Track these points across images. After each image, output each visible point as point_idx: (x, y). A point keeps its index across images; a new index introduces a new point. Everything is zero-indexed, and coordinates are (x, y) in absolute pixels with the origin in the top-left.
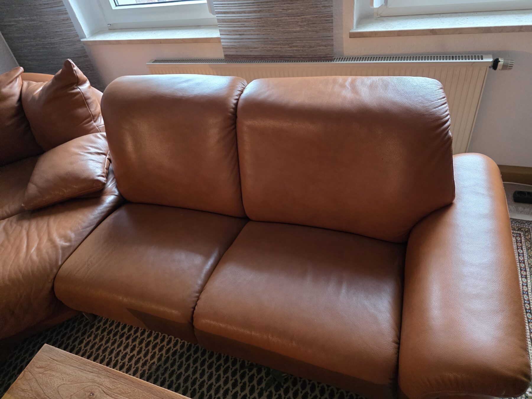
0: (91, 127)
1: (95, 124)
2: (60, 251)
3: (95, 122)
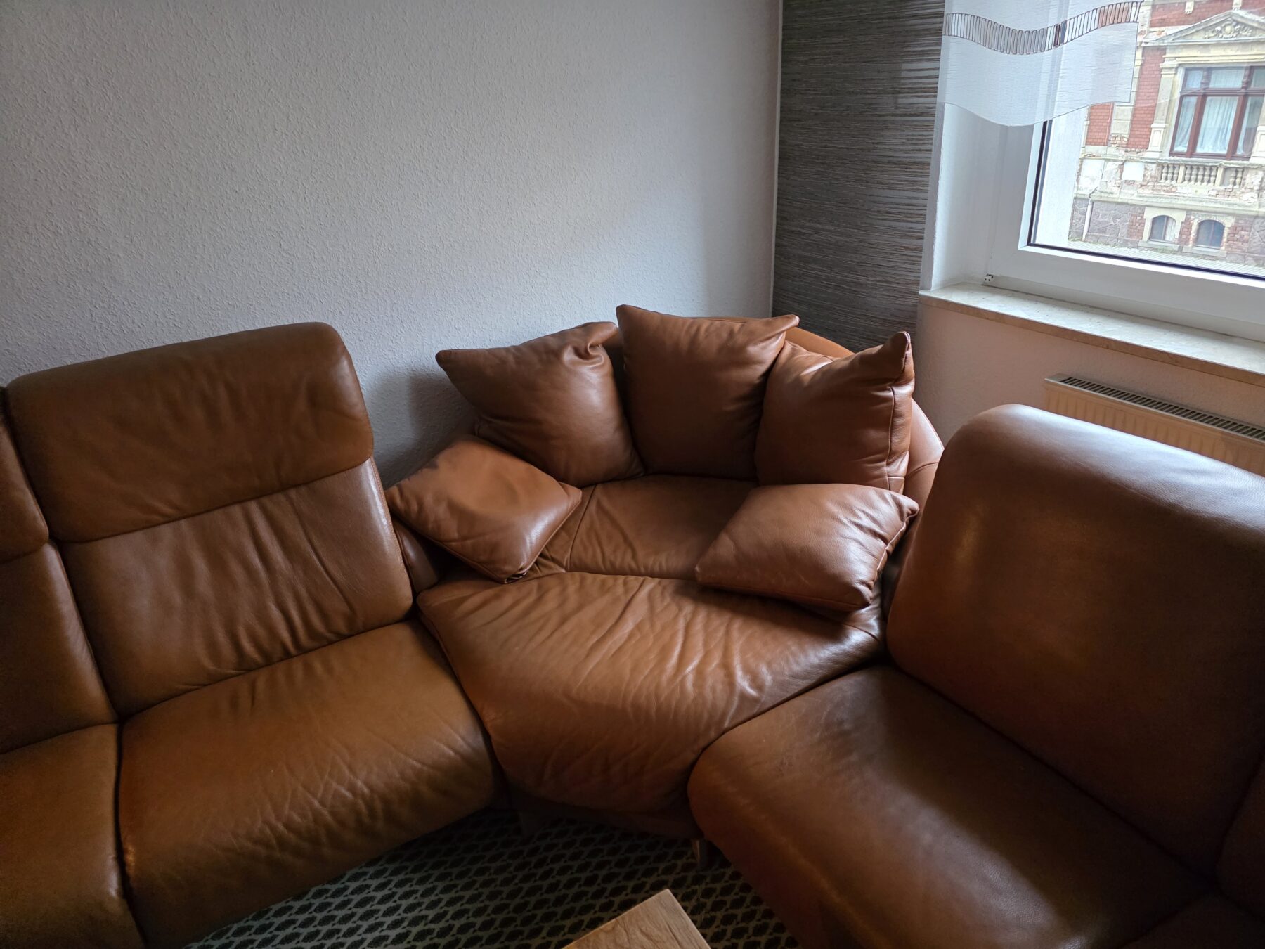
0: (877, 473)
1: (886, 469)
2: (736, 700)
3: (888, 464)
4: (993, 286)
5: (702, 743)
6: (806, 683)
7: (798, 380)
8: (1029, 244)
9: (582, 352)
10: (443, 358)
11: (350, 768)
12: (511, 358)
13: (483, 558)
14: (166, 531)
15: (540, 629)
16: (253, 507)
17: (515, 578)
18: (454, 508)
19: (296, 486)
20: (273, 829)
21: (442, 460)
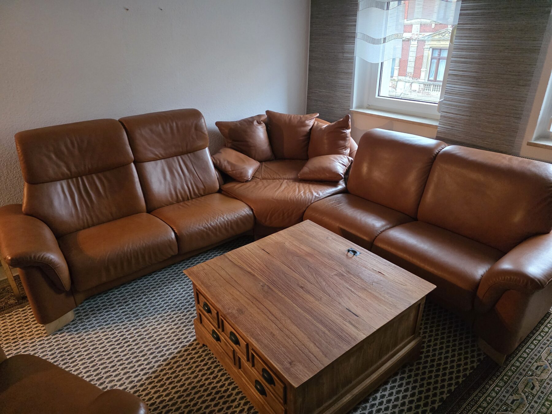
0: (342, 152)
1: (344, 151)
2: (314, 197)
3: (345, 150)
4: (369, 108)
5: (307, 206)
6: (329, 194)
7: (321, 129)
8: (378, 96)
9: (259, 122)
10: (217, 124)
11: (222, 214)
12: (238, 124)
13: (238, 176)
14: (159, 162)
15: (260, 189)
16: (179, 158)
17: (247, 181)
18: (228, 162)
19: (190, 153)
20: (207, 225)
21: (221, 151)
